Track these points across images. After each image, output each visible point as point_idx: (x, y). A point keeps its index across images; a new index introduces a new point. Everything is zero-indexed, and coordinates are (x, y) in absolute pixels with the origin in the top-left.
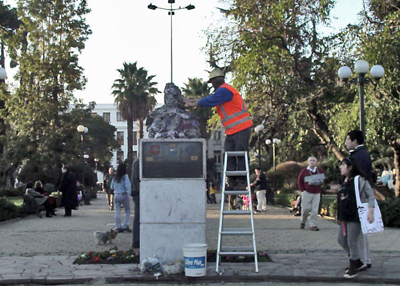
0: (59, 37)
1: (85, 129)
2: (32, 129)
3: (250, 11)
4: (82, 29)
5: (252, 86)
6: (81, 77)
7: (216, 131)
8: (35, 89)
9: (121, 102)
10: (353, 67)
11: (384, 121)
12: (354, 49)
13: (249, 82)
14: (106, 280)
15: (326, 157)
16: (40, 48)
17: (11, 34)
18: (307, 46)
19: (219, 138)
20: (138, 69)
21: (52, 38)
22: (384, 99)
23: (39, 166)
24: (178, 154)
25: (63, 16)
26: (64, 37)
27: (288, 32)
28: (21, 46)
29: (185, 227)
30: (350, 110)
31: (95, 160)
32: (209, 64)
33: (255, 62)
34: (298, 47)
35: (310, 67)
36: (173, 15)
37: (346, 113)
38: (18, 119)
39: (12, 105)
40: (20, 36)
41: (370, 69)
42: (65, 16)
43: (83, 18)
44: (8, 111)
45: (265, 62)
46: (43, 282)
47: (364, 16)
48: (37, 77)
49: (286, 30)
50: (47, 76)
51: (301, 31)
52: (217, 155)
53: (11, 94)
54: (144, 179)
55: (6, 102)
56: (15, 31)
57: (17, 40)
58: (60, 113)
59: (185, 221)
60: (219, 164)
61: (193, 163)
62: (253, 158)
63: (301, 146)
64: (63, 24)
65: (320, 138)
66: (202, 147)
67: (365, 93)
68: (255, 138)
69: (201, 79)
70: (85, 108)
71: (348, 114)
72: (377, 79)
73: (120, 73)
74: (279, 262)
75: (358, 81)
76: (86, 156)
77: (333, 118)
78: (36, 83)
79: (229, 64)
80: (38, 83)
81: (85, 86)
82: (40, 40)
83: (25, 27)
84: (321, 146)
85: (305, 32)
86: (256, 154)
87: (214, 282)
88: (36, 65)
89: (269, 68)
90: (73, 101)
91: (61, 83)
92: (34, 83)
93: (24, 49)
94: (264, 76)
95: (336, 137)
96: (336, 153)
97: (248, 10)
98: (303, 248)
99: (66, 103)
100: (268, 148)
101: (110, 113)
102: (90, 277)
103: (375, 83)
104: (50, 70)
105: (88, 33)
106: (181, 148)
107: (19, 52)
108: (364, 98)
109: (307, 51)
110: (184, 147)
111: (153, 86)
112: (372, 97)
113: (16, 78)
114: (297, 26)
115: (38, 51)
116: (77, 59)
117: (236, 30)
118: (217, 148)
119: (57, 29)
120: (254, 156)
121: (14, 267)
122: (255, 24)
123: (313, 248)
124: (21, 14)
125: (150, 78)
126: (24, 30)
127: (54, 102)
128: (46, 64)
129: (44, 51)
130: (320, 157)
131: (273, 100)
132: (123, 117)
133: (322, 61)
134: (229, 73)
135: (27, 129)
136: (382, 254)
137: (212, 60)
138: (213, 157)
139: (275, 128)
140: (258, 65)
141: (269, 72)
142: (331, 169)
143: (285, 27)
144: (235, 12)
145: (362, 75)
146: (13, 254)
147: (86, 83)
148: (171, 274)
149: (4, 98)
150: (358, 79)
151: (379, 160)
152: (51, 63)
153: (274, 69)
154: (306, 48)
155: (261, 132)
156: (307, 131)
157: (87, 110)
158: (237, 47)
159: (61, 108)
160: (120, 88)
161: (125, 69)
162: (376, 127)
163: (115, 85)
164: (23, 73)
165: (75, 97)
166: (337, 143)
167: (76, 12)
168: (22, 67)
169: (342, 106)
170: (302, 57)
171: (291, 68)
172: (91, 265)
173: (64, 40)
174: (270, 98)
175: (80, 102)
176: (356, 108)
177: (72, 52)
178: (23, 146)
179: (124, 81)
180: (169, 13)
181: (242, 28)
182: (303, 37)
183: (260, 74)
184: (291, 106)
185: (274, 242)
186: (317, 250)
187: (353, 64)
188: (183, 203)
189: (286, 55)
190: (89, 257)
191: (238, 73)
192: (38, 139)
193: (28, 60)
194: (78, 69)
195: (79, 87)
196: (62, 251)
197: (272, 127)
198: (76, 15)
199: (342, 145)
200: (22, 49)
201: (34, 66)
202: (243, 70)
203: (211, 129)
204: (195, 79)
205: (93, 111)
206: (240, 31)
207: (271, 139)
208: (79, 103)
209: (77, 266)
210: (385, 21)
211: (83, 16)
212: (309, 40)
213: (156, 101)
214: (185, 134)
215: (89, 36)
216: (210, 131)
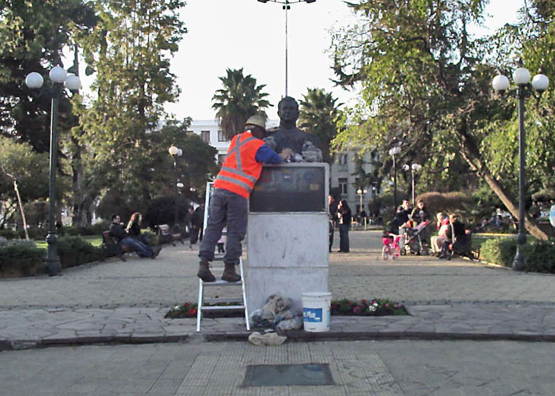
0: (146, 37)
1: (180, 152)
2: (113, 151)
3: (385, 6)
4: (175, 27)
5: (387, 98)
6: (174, 87)
7: (342, 154)
8: (116, 101)
9: (223, 117)
10: (512, 77)
11: (547, 144)
12: (513, 55)
13: (383, 94)
14: (206, 338)
15: (477, 187)
16: (122, 50)
17: (86, 33)
18: (454, 50)
19: (345, 162)
20: (245, 76)
21: (138, 38)
22: (548, 117)
23: (122, 198)
24: (295, 182)
25: (152, 11)
26: (152, 37)
27: (431, 32)
28: (99, 49)
29: (303, 272)
30: (506, 130)
31: (191, 189)
32: (333, 71)
33: (391, 69)
34: (443, 51)
35: (458, 77)
36: (288, 10)
37: (502, 133)
38: (96, 139)
39: (88, 121)
40: (99, 35)
41: (532, 79)
42: (154, 11)
43: (176, 13)
44: (84, 130)
45: (403, 69)
46: (128, 340)
47: (525, 15)
48: (118, 86)
49: (429, 29)
50: (132, 86)
51: (448, 31)
52: (343, 184)
53: (87, 108)
54: (252, 213)
55: (80, 118)
56: (92, 30)
57: (94, 41)
58: (148, 132)
59: (302, 265)
60: (345, 195)
61: (313, 192)
62: (388, 188)
63: (447, 173)
64: (151, 21)
65: (470, 163)
66: (324, 173)
67: (525, 108)
68: (390, 163)
69: (324, 89)
70: (179, 125)
71: (504, 135)
72: (541, 91)
73: (222, 82)
74: (417, 316)
75: (517, 93)
76: (180, 185)
77: (486, 138)
78: (118, 94)
79: (358, 71)
80: (121, 94)
81: (178, 98)
82: (122, 40)
83: (104, 25)
84: (471, 174)
85: (452, 32)
86: (391, 183)
87: (339, 340)
88: (118, 73)
89: (408, 76)
90: (164, 116)
91: (149, 93)
92: (115, 95)
93: (103, 52)
94: (402, 86)
95: (490, 163)
96: (490, 182)
97: (382, 4)
98: (447, 298)
99: (155, 118)
100: (406, 174)
101: (209, 132)
102: (185, 334)
103: (537, 96)
104: (135, 77)
105: (182, 32)
106: (298, 174)
107: (97, 56)
108: (525, 115)
109: (454, 56)
110: (302, 172)
111: (263, 98)
112: (534, 114)
113: (93, 88)
114: (442, 25)
115: (121, 54)
116: (169, 65)
117: (367, 28)
118: (342, 176)
119: (143, 27)
120: (389, 186)
121: (91, 323)
122: (391, 22)
123: (459, 298)
124: (99, 9)
125: (260, 88)
126: (103, 28)
127: (140, 118)
128: (130, 70)
129: (128, 54)
130: (470, 187)
131: (413, 116)
132: (226, 137)
133: (473, 69)
134: (358, 81)
135: (106, 152)
136: (543, 306)
137: (337, 66)
138: (338, 186)
139: (414, 151)
140: (395, 72)
141: (407, 82)
142: (483, 202)
143: (428, 27)
144: (366, 7)
145: (522, 86)
146: (91, 306)
147: (180, 94)
148: (286, 330)
149: (78, 113)
150: (517, 91)
151: (542, 192)
152: (136, 69)
153: (415, 78)
154: (454, 52)
155: (397, 155)
156: (454, 154)
157: (182, 128)
158: (368, 50)
159: (149, 125)
160: (223, 100)
161: (229, 77)
162: (538, 151)
163: (215, 96)
164: (102, 81)
165: (166, 112)
166: (490, 169)
167: (168, 5)
168: (100, 74)
169: (497, 123)
170: (449, 63)
171: (435, 76)
172: (187, 319)
173: (153, 40)
174: (409, 113)
175: (173, 117)
176: (514, 128)
177: (163, 56)
178: (101, 173)
179: (227, 91)
180: (284, 8)
181: (375, 26)
182: (450, 38)
183: (397, 83)
184: (435, 124)
185: (412, 291)
186: (464, 302)
187: (511, 73)
188: (300, 242)
189: (429, 61)
190: (184, 309)
191: (369, 82)
192: (120, 163)
193: (107, 66)
194: (171, 76)
195: (170, 99)
196: (150, 302)
197: (410, 150)
198: (168, 9)
199: (497, 171)
200: (100, 52)
201: (116, 73)
202: (376, 79)
203: (336, 151)
204: (315, 90)
205: (188, 129)
206: (373, 30)
207: (409, 164)
208: (171, 118)
209: (169, 320)
210: (551, 20)
211: (176, 10)
212: (458, 42)
213: (267, 116)
214: (303, 158)
215: (184, 35)
216: (334, 154)
